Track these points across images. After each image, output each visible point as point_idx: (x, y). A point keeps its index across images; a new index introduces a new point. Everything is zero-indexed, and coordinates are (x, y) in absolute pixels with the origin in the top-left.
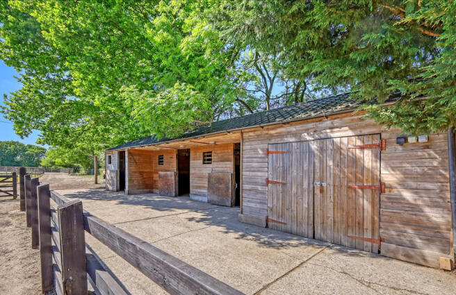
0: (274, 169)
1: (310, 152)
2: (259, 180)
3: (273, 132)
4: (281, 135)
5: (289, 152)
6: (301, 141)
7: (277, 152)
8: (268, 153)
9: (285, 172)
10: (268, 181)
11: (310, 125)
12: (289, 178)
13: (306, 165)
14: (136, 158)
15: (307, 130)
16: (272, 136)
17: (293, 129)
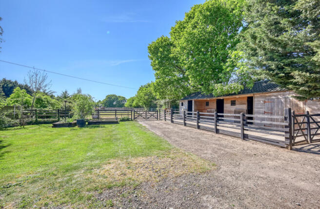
0: (268, 108)
1: (282, 102)
2: (261, 112)
3: (267, 95)
4: (270, 96)
5: (274, 102)
6: (278, 98)
7: (268, 102)
8: (265, 102)
9: (272, 109)
10: (265, 112)
11: (282, 93)
12: (273, 111)
13: (280, 107)
14: (197, 103)
15: (280, 95)
16: (267, 96)
17: (275, 94)
